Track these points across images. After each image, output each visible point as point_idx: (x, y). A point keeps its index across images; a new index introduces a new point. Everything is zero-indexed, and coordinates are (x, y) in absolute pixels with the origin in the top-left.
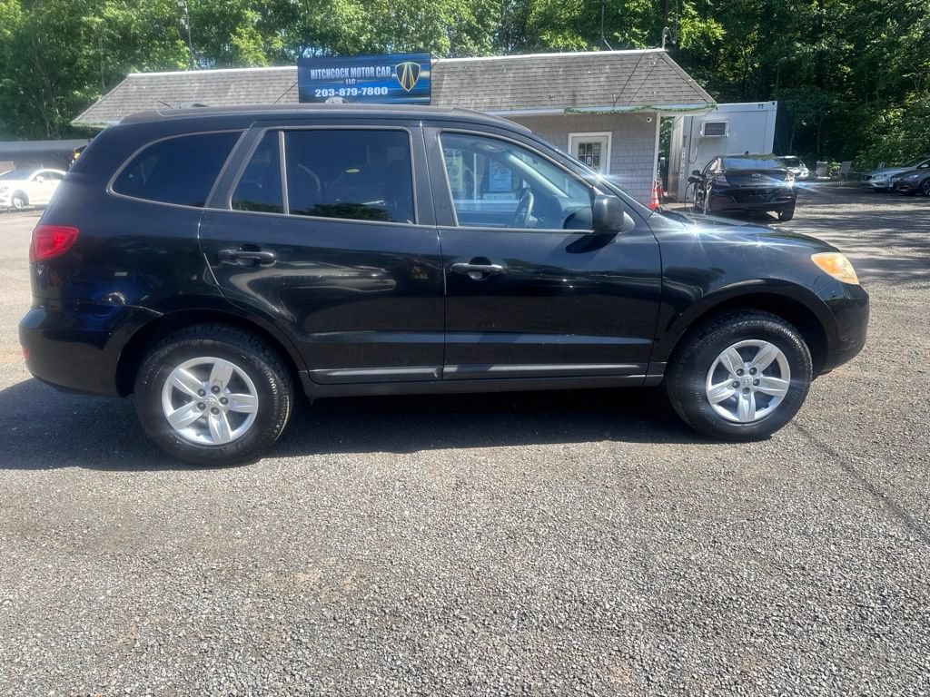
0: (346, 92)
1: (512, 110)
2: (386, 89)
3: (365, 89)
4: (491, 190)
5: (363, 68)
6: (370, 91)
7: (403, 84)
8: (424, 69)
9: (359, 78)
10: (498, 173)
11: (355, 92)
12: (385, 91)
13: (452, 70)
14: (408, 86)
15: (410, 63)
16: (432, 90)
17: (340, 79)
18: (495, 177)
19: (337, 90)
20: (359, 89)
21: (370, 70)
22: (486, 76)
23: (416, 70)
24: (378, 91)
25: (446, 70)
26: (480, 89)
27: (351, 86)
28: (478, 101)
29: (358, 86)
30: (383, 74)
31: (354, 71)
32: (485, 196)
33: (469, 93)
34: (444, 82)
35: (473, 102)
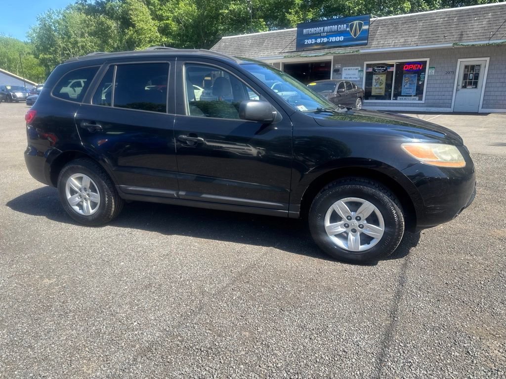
0: (321, 40)
1: (417, 45)
2: (343, 37)
3: (331, 38)
4: (402, 95)
5: (331, 27)
6: (333, 39)
7: (352, 34)
8: (365, 24)
9: (329, 32)
10: (408, 84)
11: (325, 40)
12: (342, 38)
13: (384, 23)
14: (355, 35)
15: (357, 21)
16: (369, 37)
17: (318, 33)
18: (406, 87)
19: (316, 40)
20: (327, 39)
21: (335, 27)
22: (405, 26)
23: (360, 25)
24: (338, 39)
25: (381, 24)
26: (399, 34)
27: (324, 37)
28: (396, 41)
29: (327, 36)
30: (342, 29)
31: (326, 28)
32: (399, 98)
33: (392, 37)
34: (378, 31)
35: (394, 42)
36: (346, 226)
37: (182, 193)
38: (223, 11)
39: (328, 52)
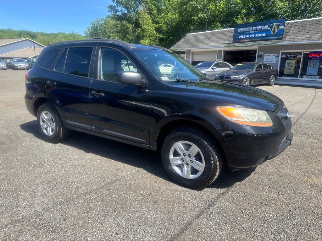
0: (250, 36)
1: (319, 40)
2: (265, 34)
3: (257, 35)
4: (307, 74)
5: (257, 27)
6: (258, 35)
7: (272, 32)
8: (282, 25)
9: (256, 31)
10: (312, 67)
11: (253, 36)
12: (264, 35)
13: (296, 25)
14: (274, 32)
15: (276, 23)
16: (284, 34)
17: (248, 31)
18: (310, 69)
19: (246, 35)
20: (254, 35)
21: (260, 27)
22: (312, 26)
23: (278, 26)
24: (262, 35)
25: (294, 25)
26: (306, 32)
27: (252, 34)
28: (304, 37)
29: (254, 33)
30: (265, 28)
31: (254, 28)
32: (304, 76)
33: (301, 34)
34: (291, 30)
35: (302, 37)
36: (183, 160)
37: (93, 127)
38: (194, 18)
39: (254, 43)
